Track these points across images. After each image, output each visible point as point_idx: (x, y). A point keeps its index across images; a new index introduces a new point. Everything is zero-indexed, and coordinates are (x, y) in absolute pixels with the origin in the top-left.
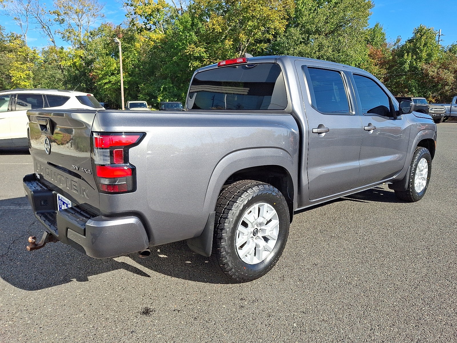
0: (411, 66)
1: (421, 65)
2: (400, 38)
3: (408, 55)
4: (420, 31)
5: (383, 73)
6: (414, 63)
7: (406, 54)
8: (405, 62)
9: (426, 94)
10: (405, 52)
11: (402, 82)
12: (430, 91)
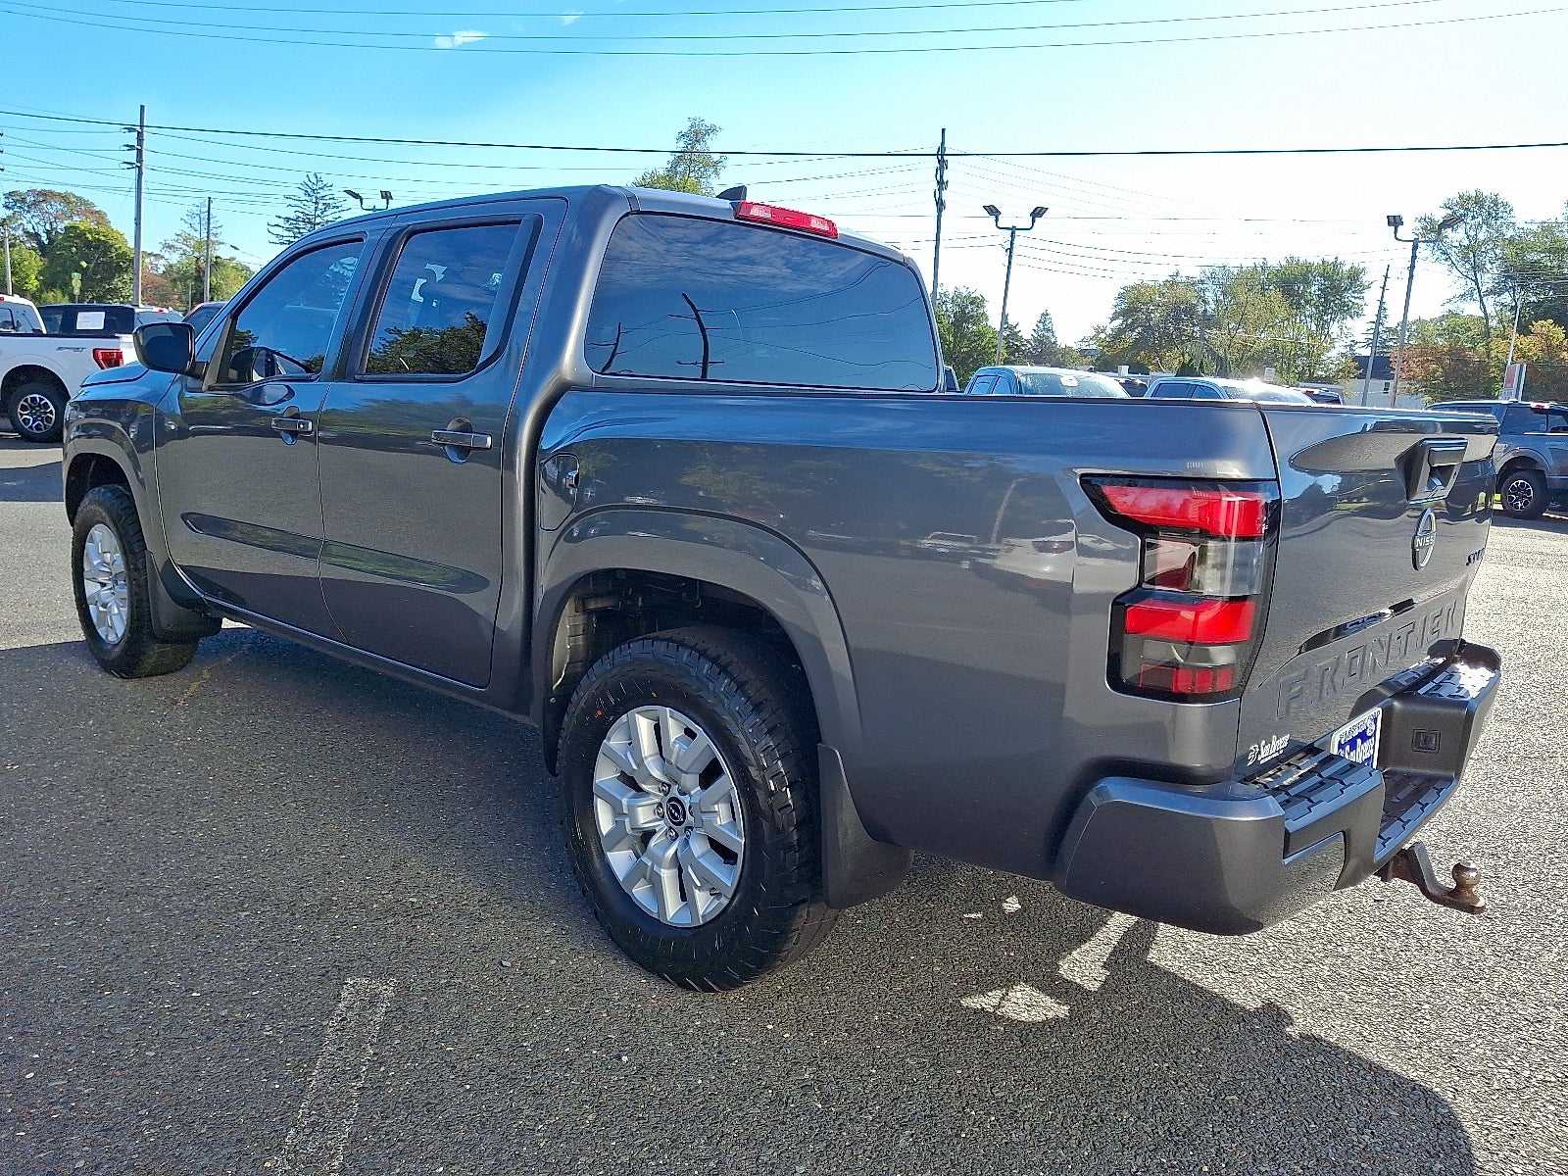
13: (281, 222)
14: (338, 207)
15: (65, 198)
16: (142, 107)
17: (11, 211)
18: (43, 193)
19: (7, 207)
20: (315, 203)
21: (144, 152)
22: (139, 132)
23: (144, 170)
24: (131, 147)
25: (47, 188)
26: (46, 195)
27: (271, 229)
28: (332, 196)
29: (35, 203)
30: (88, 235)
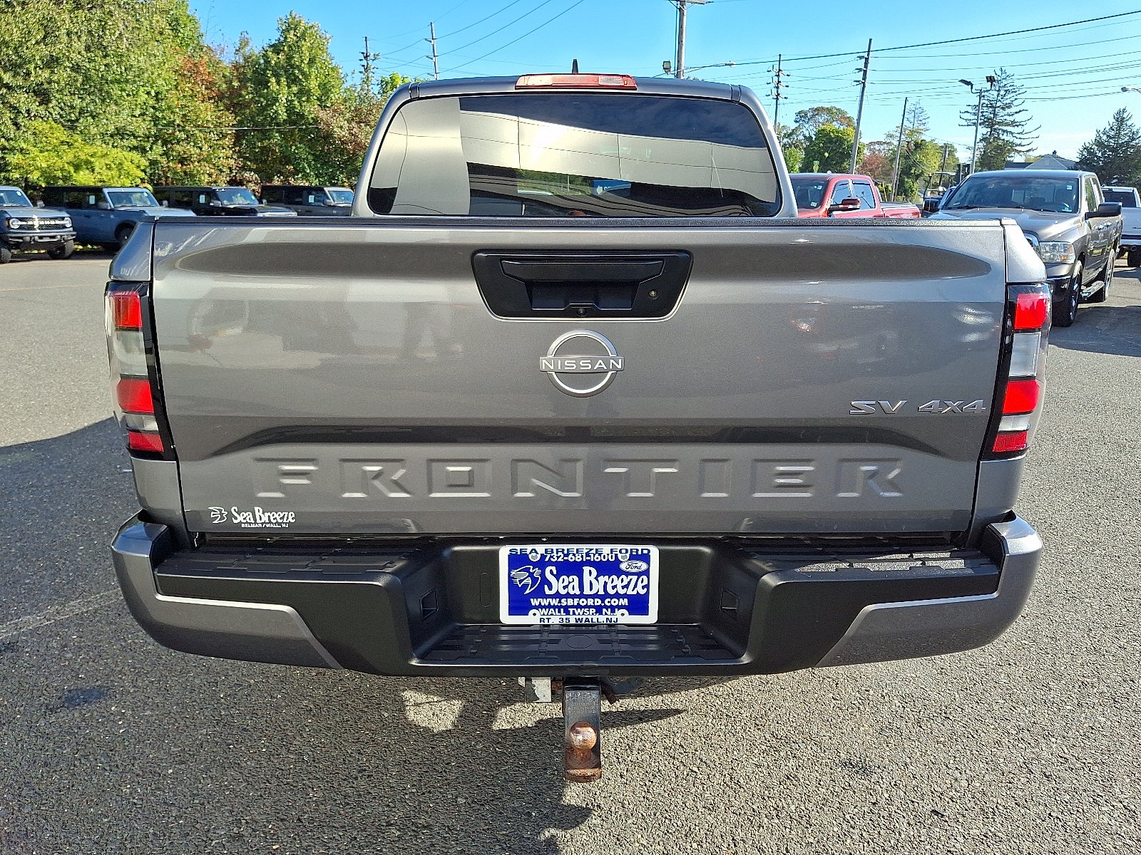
0: (290, 109)
1: (311, 109)
2: (247, 36)
3: (278, 83)
4: (290, 26)
5: (229, 124)
6: (296, 102)
7: (273, 80)
8: (276, 100)
9: (334, 179)
10: (269, 73)
11: (277, 148)
12: (342, 174)
13: (969, 109)
14: (1015, 92)
15: (829, 110)
16: (870, 40)
17: (798, 124)
18: (817, 109)
19: (796, 122)
20: (998, 91)
21: (868, 71)
22: (866, 58)
23: (866, 85)
24: (860, 70)
25: (820, 105)
26: (818, 111)
27: (963, 116)
28: (1012, 84)
29: (813, 116)
30: (832, 134)
